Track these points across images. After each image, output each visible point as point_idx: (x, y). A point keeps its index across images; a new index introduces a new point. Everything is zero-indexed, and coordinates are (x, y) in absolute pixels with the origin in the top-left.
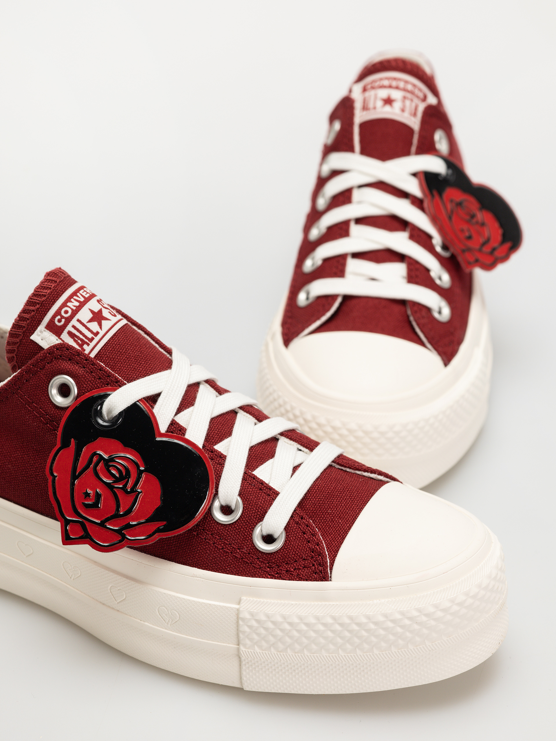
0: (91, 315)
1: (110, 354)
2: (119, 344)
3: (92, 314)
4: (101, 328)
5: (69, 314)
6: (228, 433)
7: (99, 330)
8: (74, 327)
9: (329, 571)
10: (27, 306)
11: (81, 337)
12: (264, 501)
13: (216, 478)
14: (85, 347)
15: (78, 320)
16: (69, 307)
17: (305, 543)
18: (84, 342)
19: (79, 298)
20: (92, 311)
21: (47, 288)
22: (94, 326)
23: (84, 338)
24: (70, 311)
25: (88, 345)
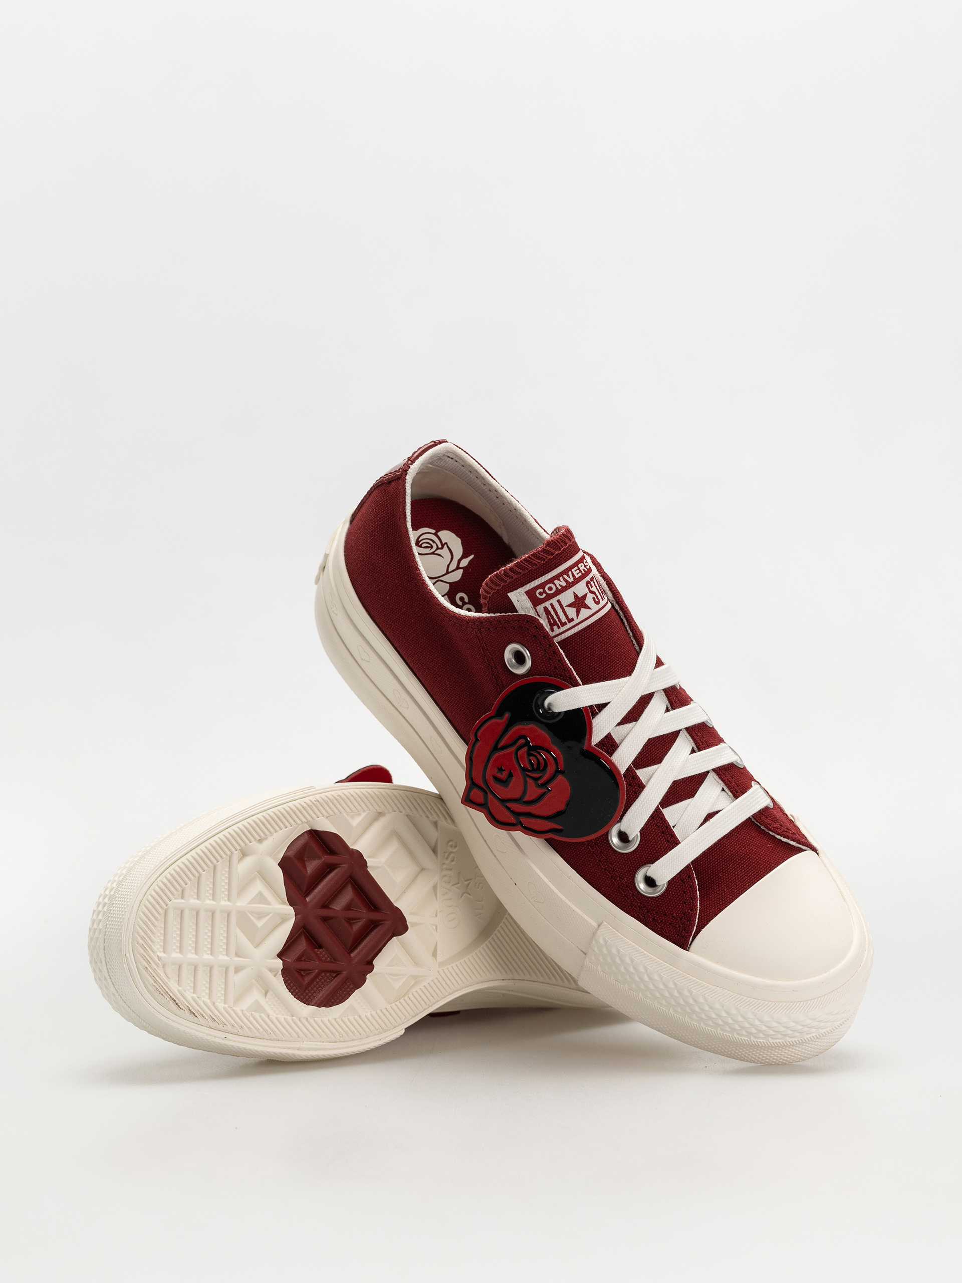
0: (573, 600)
1: (576, 645)
2: (588, 638)
3: (575, 599)
4: (577, 616)
5: (552, 592)
6: (658, 760)
7: (575, 618)
8: (552, 605)
9: (691, 940)
10: (516, 566)
11: (555, 617)
12: (660, 846)
13: (626, 805)
14: (555, 628)
15: (559, 601)
16: (555, 585)
17: (681, 902)
18: (555, 623)
19: (569, 577)
20: (575, 595)
21: (541, 559)
22: (571, 612)
23: (557, 620)
24: (554, 589)
25: (559, 628)
